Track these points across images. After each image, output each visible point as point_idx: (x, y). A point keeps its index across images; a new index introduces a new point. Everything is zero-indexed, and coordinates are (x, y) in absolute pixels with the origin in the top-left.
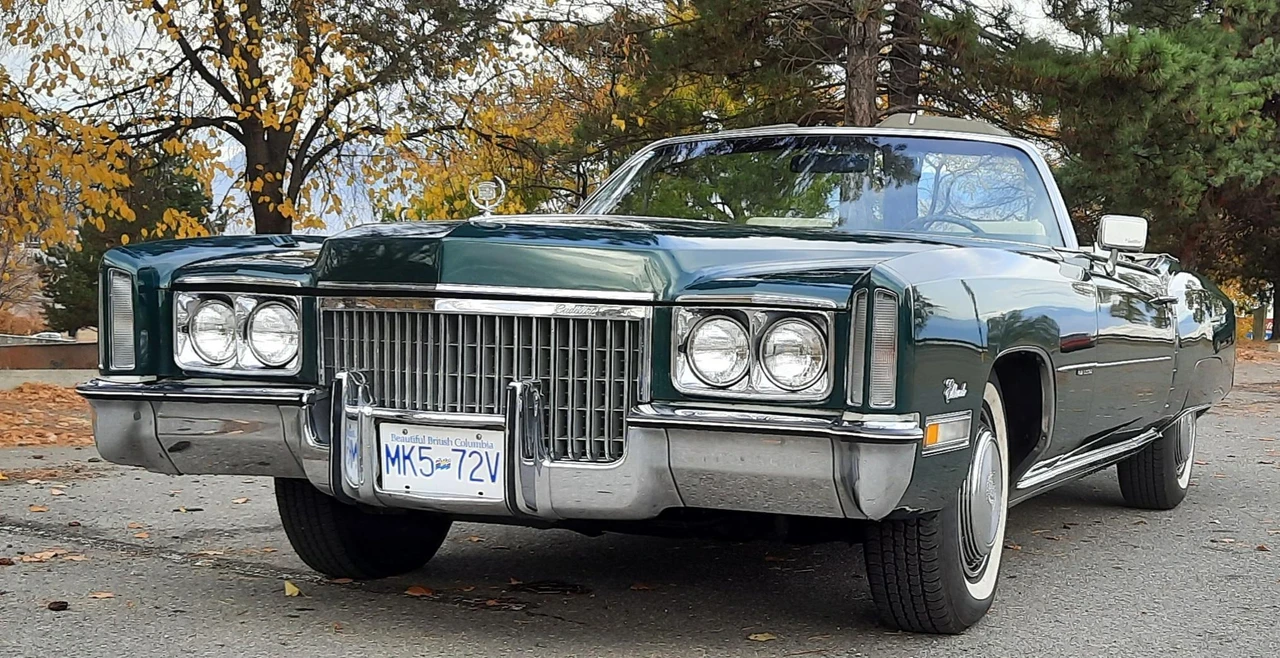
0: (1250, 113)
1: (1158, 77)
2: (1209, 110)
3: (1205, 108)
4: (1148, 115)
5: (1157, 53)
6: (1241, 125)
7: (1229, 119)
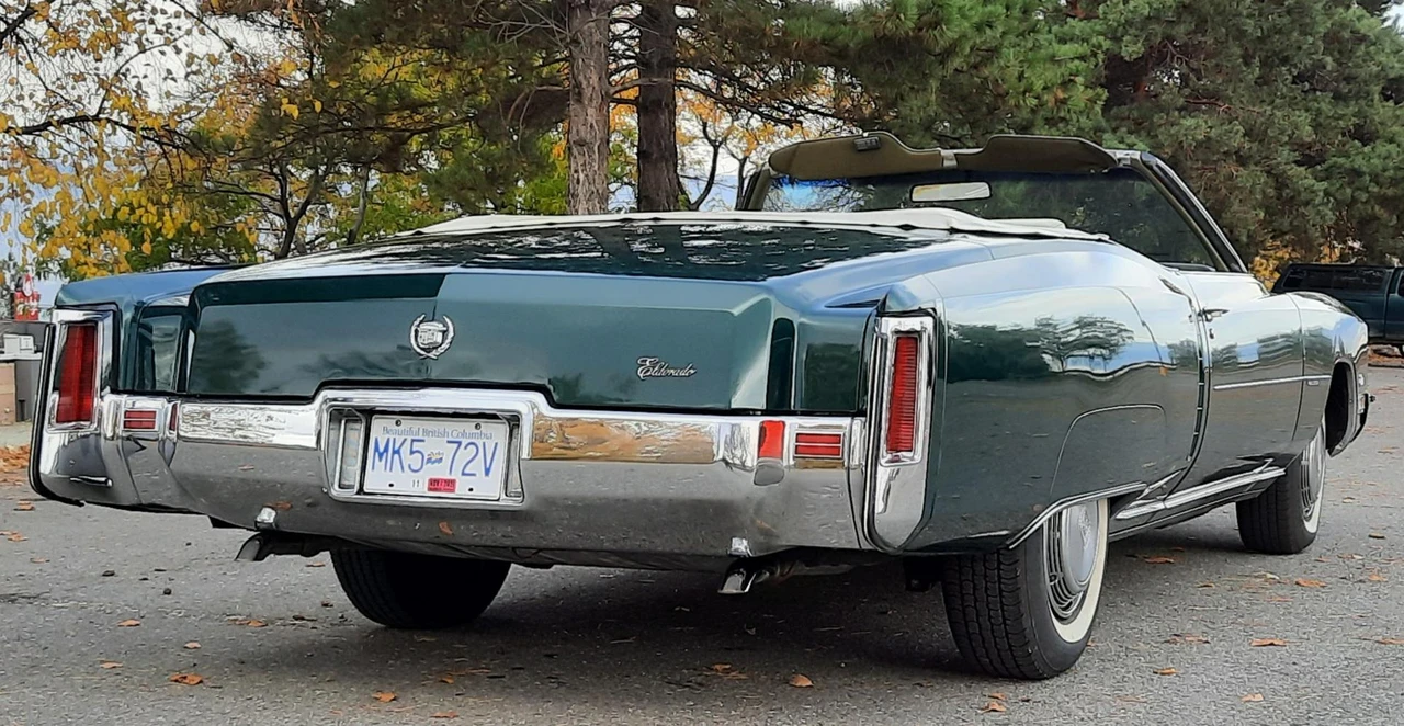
0: (1071, 81)
1: (941, 36)
2: (1021, 77)
3: (1016, 74)
4: (934, 84)
5: (939, 6)
6: (1061, 95)
7: (1044, 88)
